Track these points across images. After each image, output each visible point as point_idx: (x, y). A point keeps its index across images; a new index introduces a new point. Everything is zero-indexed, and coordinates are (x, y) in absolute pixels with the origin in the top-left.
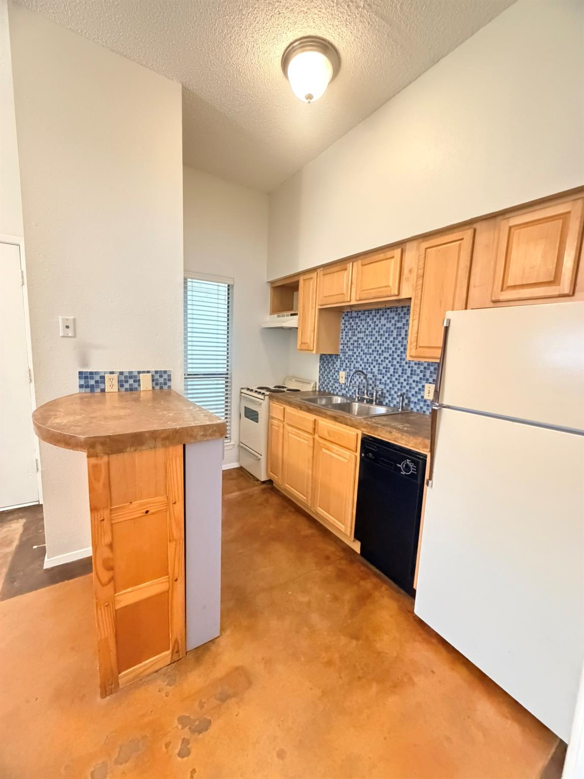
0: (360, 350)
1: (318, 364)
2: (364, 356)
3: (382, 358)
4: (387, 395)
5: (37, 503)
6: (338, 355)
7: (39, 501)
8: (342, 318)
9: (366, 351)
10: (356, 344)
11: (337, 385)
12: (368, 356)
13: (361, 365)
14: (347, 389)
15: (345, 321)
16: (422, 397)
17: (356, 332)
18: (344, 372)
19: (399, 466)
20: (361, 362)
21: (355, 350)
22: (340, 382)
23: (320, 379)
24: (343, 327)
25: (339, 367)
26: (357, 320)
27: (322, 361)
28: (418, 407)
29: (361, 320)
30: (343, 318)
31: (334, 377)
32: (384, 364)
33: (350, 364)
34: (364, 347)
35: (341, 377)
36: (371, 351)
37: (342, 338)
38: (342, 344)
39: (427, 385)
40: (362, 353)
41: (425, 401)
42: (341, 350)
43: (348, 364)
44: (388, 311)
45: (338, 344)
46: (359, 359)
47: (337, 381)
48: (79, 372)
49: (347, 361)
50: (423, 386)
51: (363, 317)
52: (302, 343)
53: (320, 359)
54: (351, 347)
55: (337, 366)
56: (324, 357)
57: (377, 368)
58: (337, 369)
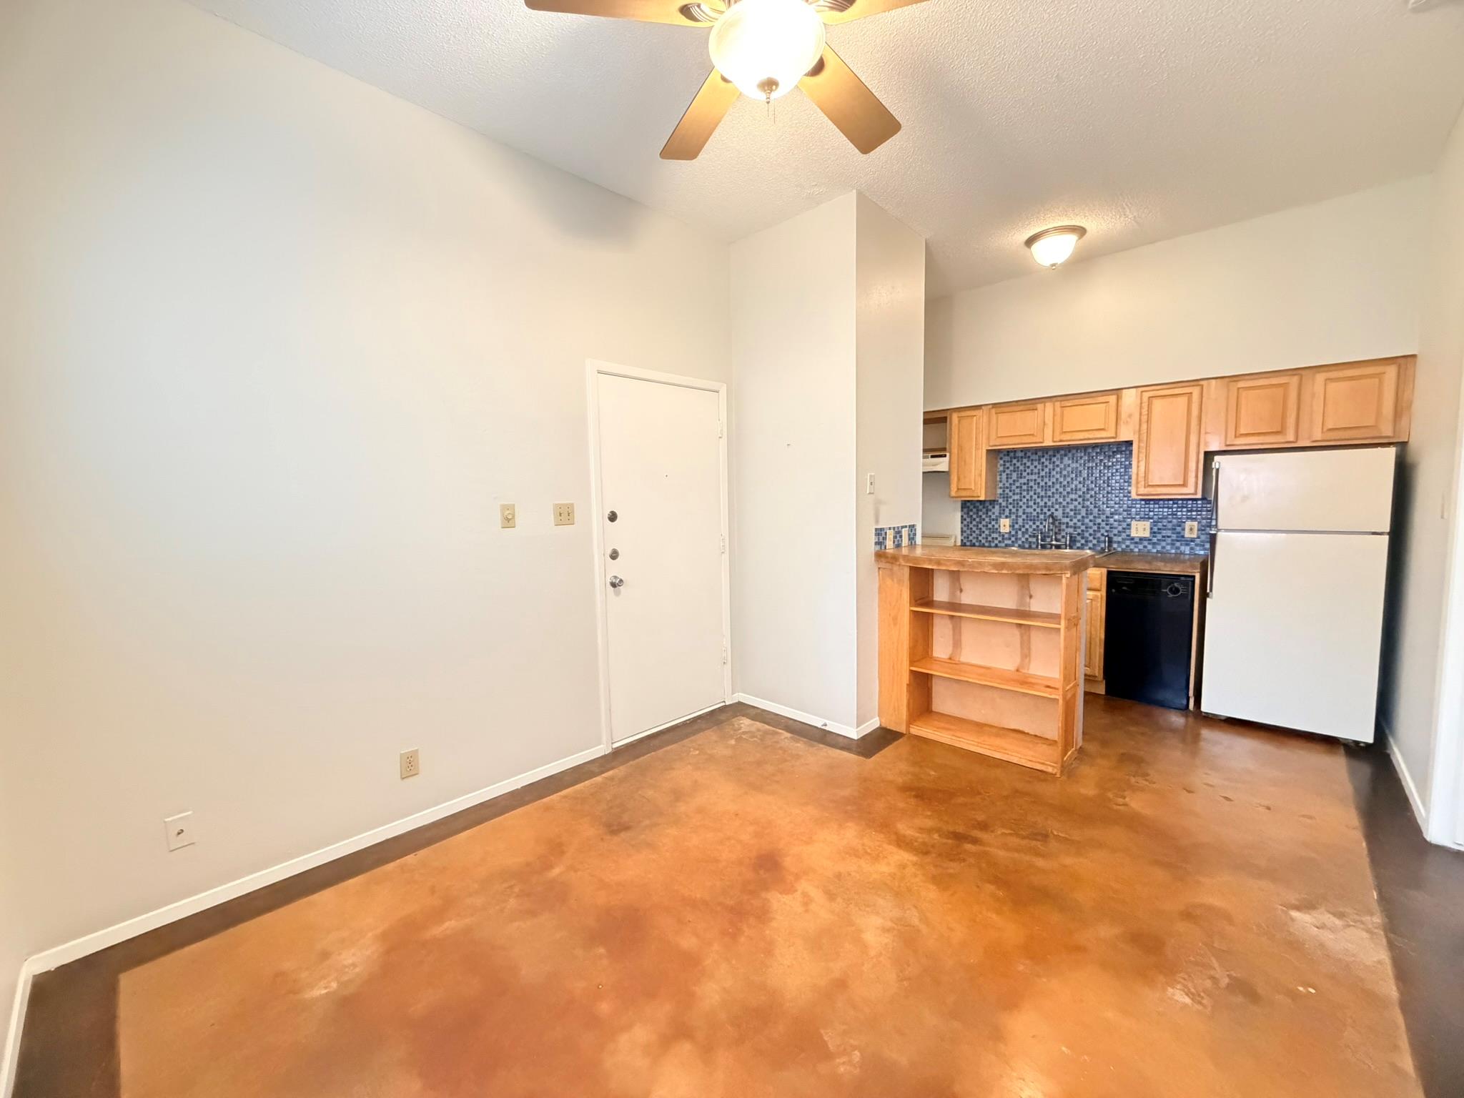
0: (1031, 493)
1: (959, 514)
2: (1039, 500)
3: (1068, 500)
4: (1079, 538)
5: (723, 704)
6: (994, 501)
7: (724, 702)
8: (999, 458)
9: (1043, 493)
10: (1025, 487)
11: (994, 535)
12: (1046, 500)
13: (1035, 510)
14: (1013, 539)
15: (1004, 462)
16: (1129, 536)
17: (1025, 474)
18: (1008, 520)
19: (1165, 590)
20: (1035, 507)
21: (1024, 493)
22: (1001, 531)
23: (962, 532)
24: (1001, 468)
25: (997, 514)
26: (1025, 461)
27: (965, 510)
28: (1124, 546)
29: (1032, 460)
30: (1001, 459)
31: (990, 526)
32: (1072, 507)
33: (1017, 510)
34: (1039, 490)
35: (1002, 526)
36: (1049, 493)
37: (1001, 482)
38: (1001, 488)
39: (1134, 523)
40: (1035, 497)
41: (1133, 539)
42: (1001, 494)
43: (1014, 510)
44: (1074, 451)
45: (995, 488)
46: (1031, 503)
47: (996, 531)
48: (876, 529)
49: (1010, 507)
50: (1129, 525)
51: (1034, 457)
52: (958, 489)
53: (962, 508)
54: (1018, 491)
55: (994, 513)
56: (968, 504)
57: (1061, 511)
58: (993, 517)
